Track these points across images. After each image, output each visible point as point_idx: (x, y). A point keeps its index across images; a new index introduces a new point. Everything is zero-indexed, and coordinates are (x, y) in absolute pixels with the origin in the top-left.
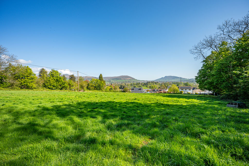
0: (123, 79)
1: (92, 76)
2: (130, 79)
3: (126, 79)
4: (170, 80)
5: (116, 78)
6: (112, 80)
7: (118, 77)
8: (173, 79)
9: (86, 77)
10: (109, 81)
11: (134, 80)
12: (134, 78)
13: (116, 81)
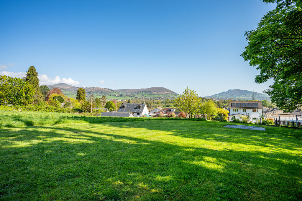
0: (155, 93)
1: (105, 88)
2: (167, 94)
3: (160, 93)
4: (237, 97)
5: (143, 92)
6: (137, 94)
7: (148, 90)
8: (241, 95)
9: (94, 88)
10: (131, 95)
11: (173, 96)
12: (174, 92)
13: (143, 97)
